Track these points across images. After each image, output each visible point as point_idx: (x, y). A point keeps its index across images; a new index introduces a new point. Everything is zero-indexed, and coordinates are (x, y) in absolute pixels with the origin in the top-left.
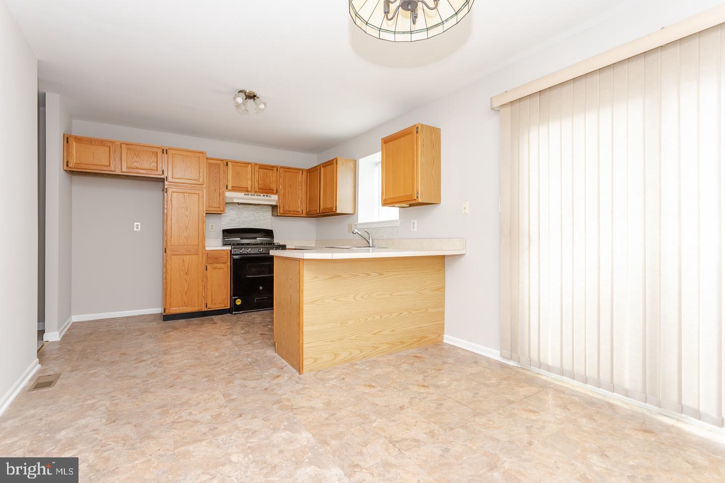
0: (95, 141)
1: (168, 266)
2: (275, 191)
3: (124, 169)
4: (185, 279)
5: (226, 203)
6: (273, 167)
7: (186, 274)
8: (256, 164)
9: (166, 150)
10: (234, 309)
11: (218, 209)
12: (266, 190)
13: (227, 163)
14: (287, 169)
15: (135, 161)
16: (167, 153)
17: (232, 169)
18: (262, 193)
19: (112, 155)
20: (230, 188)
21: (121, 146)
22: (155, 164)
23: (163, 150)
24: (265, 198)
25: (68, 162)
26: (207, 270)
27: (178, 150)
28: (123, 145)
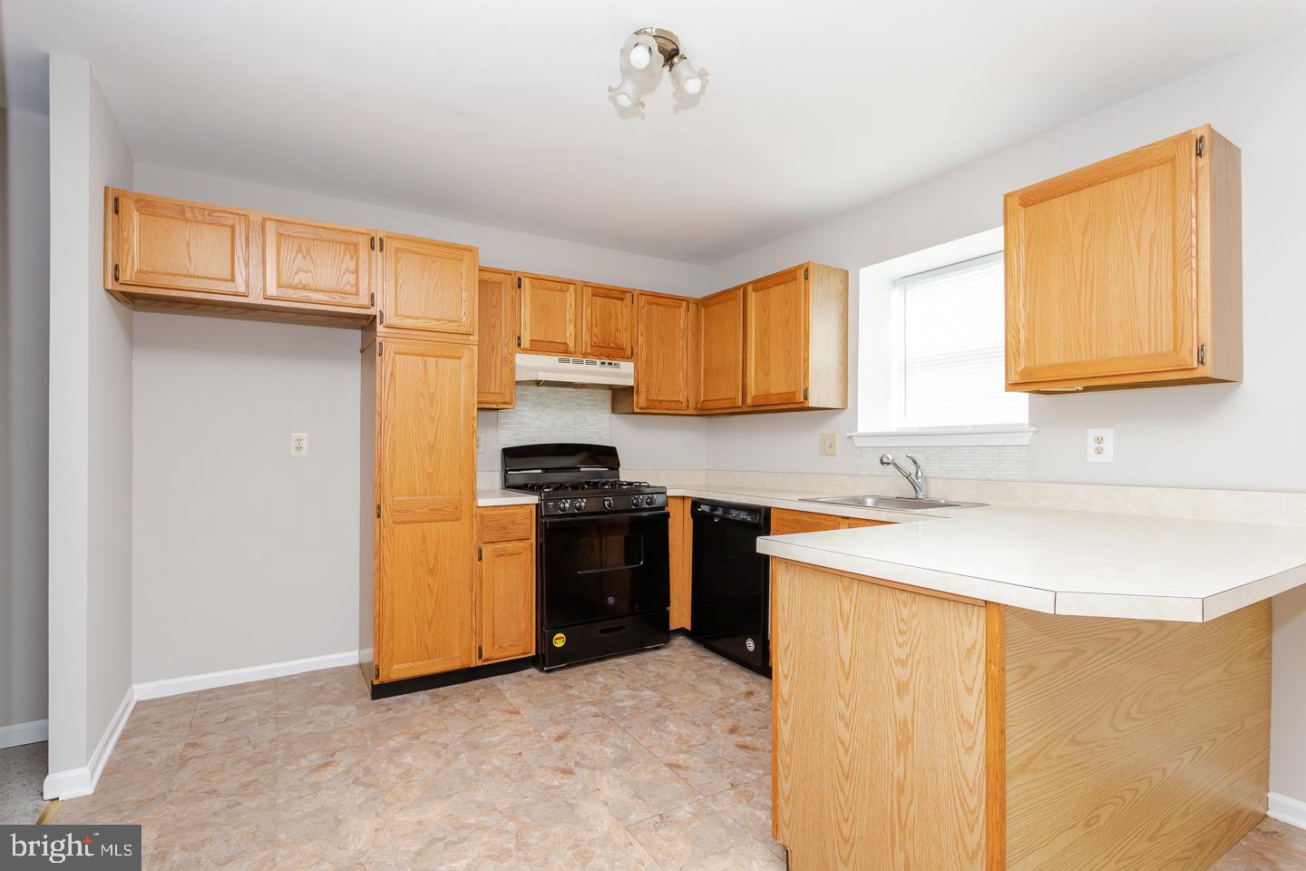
0: (192, 208)
1: (386, 554)
2: (628, 352)
3: (272, 290)
4: (429, 585)
5: (519, 383)
6: (624, 292)
7: (431, 571)
8: (586, 284)
9: (381, 240)
10: (545, 659)
11: (499, 399)
12: (609, 351)
13: (520, 279)
14: (655, 298)
15: (299, 270)
16: (382, 249)
17: (531, 295)
18: (599, 356)
19: (239, 252)
20: (526, 343)
21: (263, 226)
22: (352, 278)
23: (372, 239)
24: (607, 369)
25: (116, 267)
26: (480, 559)
27: (410, 240)
28: (268, 223)
